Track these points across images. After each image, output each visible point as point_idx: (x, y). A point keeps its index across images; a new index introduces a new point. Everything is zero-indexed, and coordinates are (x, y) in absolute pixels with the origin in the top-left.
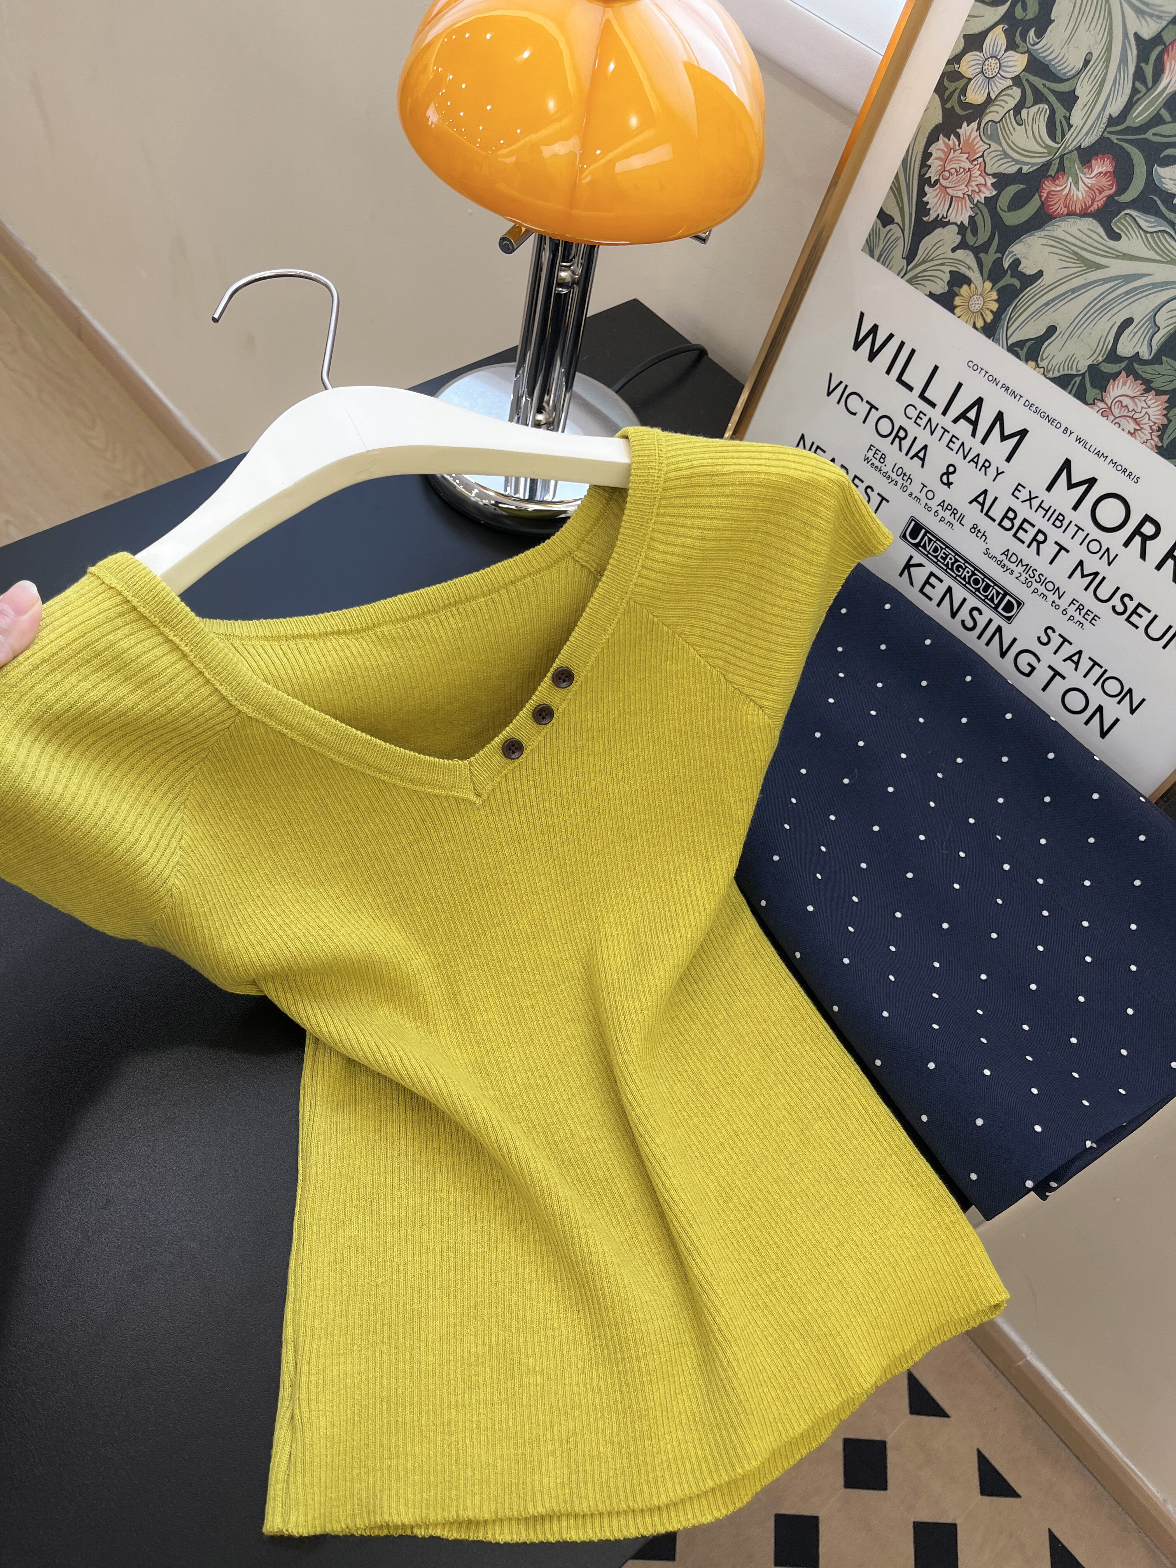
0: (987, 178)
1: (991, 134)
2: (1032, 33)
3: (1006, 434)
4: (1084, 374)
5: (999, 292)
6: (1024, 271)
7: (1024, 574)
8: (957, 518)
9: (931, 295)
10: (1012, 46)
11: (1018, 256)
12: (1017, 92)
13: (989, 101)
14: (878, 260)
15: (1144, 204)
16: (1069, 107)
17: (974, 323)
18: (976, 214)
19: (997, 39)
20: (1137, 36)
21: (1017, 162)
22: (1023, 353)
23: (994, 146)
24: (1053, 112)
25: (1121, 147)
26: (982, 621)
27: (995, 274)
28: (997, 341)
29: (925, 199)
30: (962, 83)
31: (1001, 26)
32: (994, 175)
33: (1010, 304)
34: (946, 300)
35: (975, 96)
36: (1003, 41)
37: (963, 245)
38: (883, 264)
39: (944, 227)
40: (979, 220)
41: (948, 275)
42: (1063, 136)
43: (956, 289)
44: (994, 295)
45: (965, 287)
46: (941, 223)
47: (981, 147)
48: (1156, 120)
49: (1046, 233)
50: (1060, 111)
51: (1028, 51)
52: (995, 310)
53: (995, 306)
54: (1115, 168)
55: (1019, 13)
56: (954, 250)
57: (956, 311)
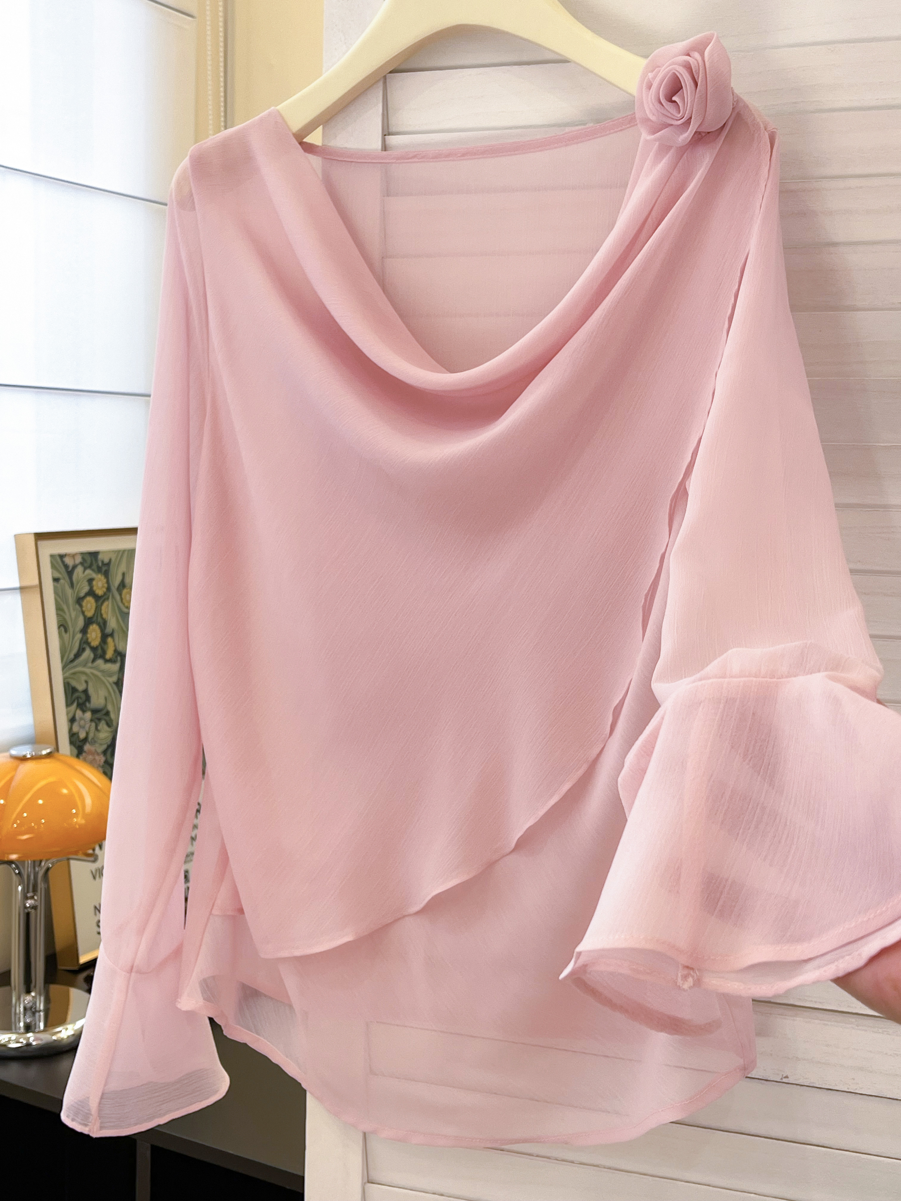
1: (94, 742)
2: (87, 704)
10: (84, 711)
12: (94, 724)
13: (87, 733)
19: (79, 713)
21: (105, 743)
23: (97, 745)
24: (106, 721)
30: (76, 735)
31: (77, 709)
35: (82, 735)
36: (81, 713)
47: (92, 748)
51: (90, 710)
55: (80, 701)
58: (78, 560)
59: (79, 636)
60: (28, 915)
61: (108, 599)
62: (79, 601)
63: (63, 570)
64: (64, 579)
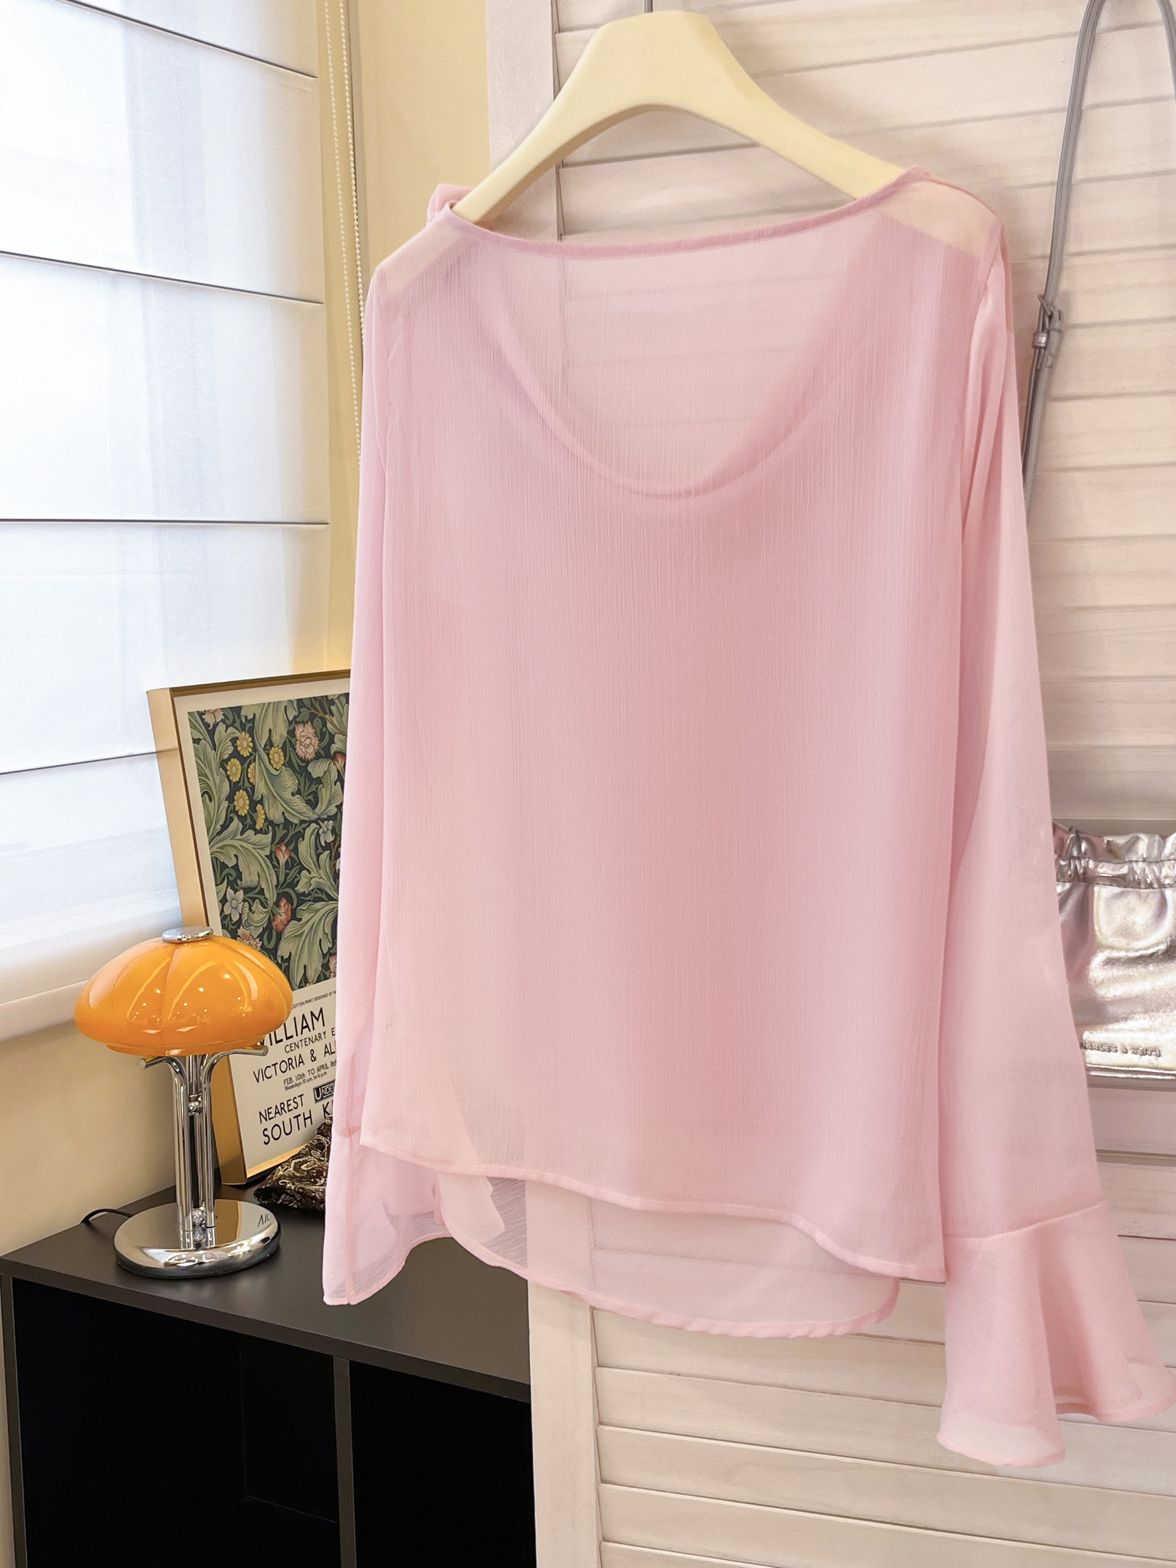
1: (248, 925)
2: (239, 882)
3: (317, 1017)
4: (322, 971)
10: (236, 891)
12: (246, 904)
13: (241, 915)
15: (301, 902)
16: (264, 894)
19: (230, 891)
20: (266, 856)
21: (261, 926)
22: (304, 984)
23: (251, 928)
24: (259, 899)
25: (284, 892)
30: (229, 917)
31: (228, 888)
32: (257, 937)
35: (235, 918)
36: (232, 892)
42: (267, 903)
47: (247, 932)
48: (287, 875)
50: (262, 897)
51: (242, 888)
54: (287, 900)
55: (231, 879)
58: (220, 717)
59: (226, 804)
60: (192, 1119)
61: (254, 761)
62: (223, 764)
63: (203, 729)
64: (205, 740)
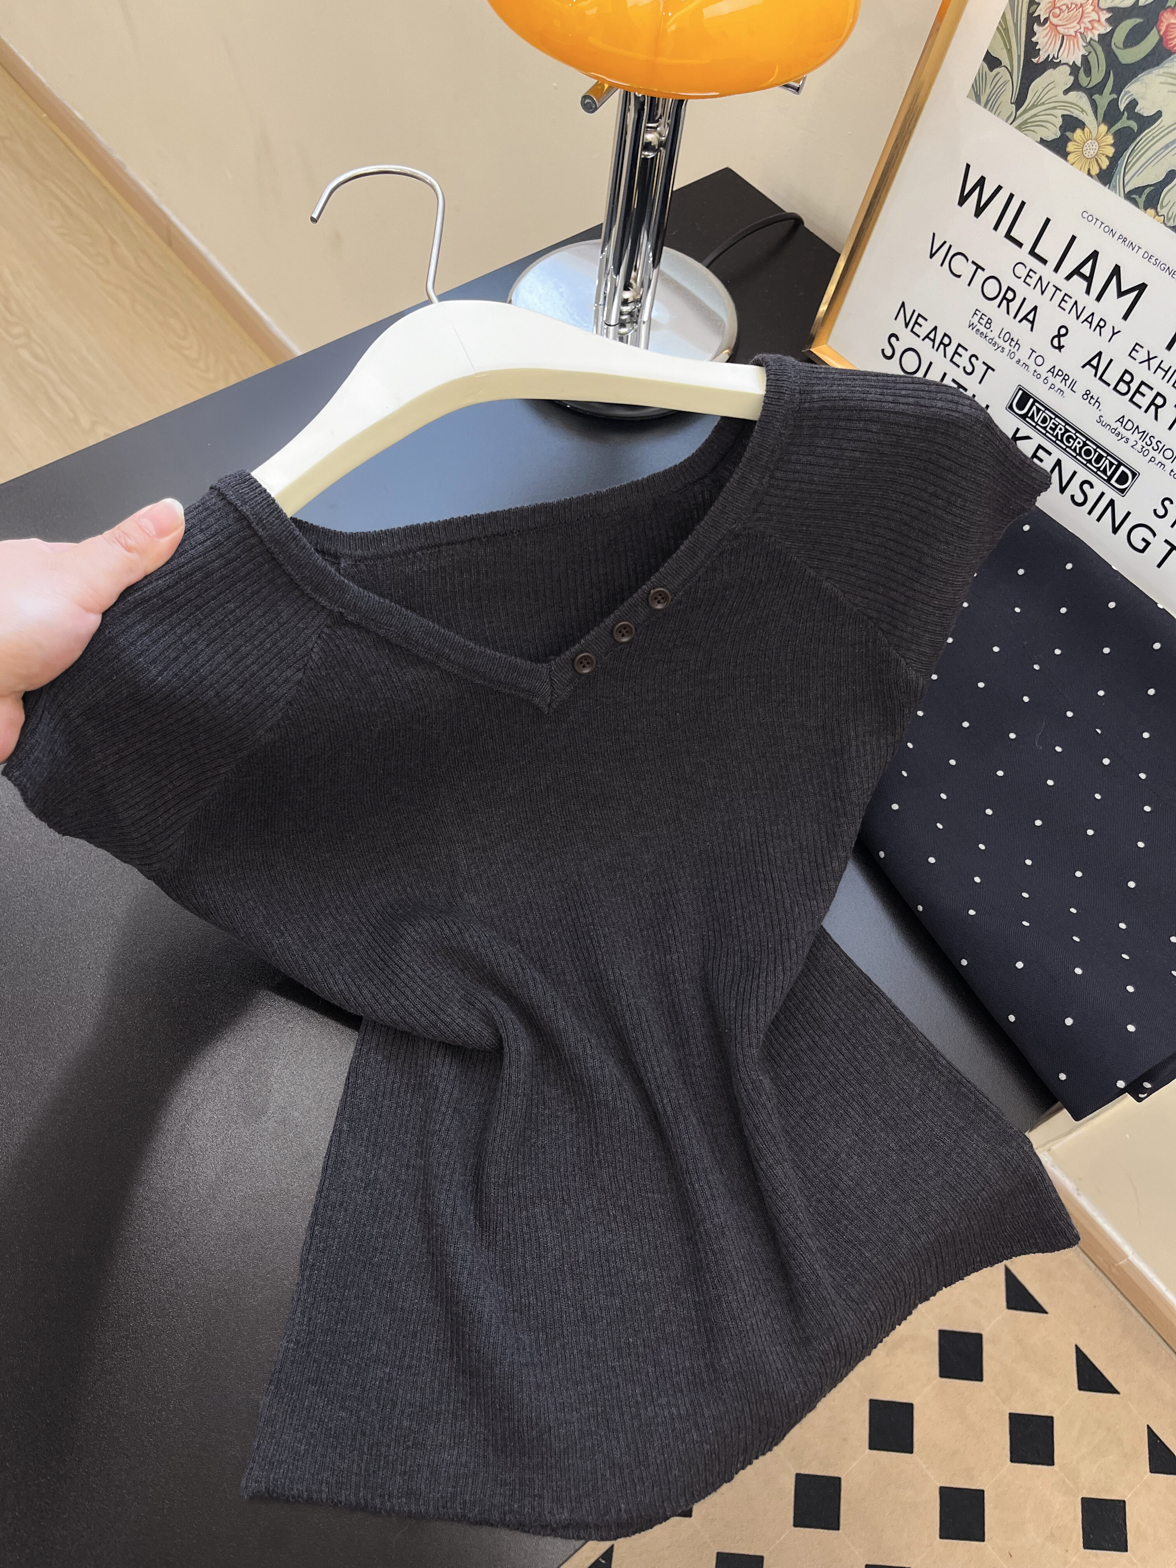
0: (1101, 13)
3: (1122, 290)
5: (1115, 135)
6: (1141, 112)
7: (1140, 443)
8: (1068, 385)
9: (1042, 142)
11: (1135, 97)
14: (985, 106)
17: (1089, 170)
18: (1090, 53)
22: (1141, 201)
26: (1093, 496)
27: (1111, 116)
28: (1114, 189)
29: (1034, 39)
32: (1109, 10)
33: (1127, 149)
34: (1059, 146)
37: (1076, 86)
38: (991, 110)
39: (1055, 68)
40: (1092, 58)
41: (1061, 119)
43: (1068, 134)
44: (1110, 139)
45: (1079, 131)
46: (1051, 64)
49: (1165, 70)
52: (1111, 155)
53: (1111, 151)
56: (1066, 92)
57: (1069, 157)
